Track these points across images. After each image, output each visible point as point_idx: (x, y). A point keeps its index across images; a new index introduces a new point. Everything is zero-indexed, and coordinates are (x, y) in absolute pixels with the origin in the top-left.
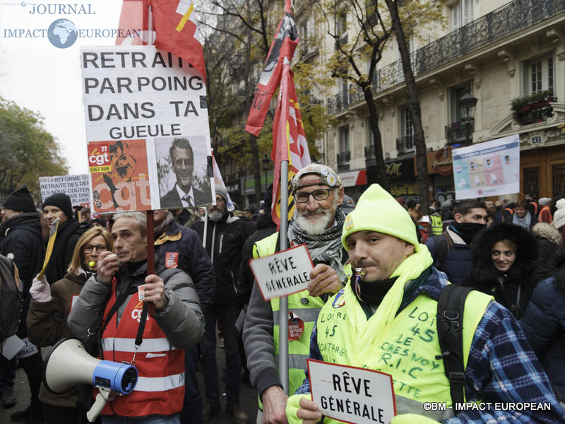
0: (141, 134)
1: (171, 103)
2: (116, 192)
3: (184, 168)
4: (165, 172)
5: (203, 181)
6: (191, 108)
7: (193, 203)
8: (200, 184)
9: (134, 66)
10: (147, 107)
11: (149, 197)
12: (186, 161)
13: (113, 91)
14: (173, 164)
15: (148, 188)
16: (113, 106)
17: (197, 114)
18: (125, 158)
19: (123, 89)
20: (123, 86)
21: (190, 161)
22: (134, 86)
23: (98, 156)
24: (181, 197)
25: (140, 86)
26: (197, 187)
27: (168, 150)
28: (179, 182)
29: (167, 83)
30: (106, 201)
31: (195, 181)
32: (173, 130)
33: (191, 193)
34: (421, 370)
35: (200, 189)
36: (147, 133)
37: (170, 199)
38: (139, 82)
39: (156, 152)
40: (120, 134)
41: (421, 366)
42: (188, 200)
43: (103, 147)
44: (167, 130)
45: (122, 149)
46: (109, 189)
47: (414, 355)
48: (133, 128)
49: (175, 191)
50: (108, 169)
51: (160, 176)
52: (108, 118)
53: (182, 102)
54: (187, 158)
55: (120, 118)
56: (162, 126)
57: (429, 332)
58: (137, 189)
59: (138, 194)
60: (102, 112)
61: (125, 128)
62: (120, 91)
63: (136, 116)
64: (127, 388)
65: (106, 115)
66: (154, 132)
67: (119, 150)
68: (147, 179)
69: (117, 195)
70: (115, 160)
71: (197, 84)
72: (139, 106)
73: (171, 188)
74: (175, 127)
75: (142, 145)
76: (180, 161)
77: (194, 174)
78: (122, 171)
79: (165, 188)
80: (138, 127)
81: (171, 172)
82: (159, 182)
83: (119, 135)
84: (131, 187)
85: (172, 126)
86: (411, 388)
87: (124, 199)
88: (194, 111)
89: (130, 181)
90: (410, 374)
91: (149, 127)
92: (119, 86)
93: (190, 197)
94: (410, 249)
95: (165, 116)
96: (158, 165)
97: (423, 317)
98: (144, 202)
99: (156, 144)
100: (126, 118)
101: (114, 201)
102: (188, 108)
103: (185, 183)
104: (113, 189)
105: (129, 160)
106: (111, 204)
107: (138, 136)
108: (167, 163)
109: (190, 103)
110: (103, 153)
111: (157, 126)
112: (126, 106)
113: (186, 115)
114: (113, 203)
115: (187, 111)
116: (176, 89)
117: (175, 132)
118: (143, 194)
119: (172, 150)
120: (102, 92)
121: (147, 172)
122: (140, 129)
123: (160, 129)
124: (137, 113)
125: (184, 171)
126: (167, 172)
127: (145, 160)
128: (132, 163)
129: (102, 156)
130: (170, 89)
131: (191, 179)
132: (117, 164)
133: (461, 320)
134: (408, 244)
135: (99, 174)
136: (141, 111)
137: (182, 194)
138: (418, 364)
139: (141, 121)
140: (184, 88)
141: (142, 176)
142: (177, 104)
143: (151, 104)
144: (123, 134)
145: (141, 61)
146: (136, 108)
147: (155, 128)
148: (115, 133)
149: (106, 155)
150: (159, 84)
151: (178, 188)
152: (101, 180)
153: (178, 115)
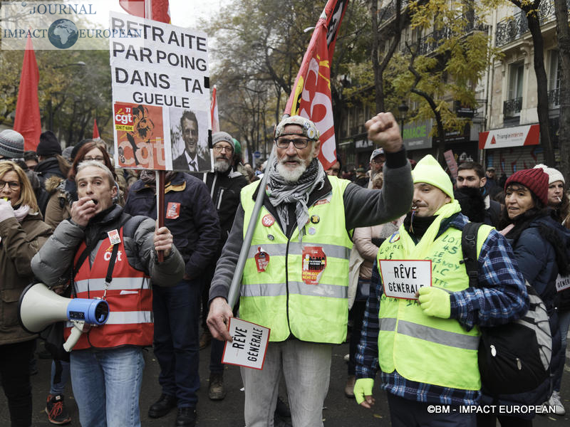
0: (159, 102)
1: (183, 78)
2: (138, 150)
3: (191, 137)
4: (176, 139)
5: (205, 151)
6: (197, 86)
7: (197, 169)
8: (203, 152)
9: (154, 39)
10: (164, 78)
11: (164, 159)
12: (193, 131)
13: (137, 59)
14: (183, 133)
15: (163, 150)
16: (136, 72)
17: (201, 92)
18: (145, 121)
19: (145, 58)
20: (146, 56)
21: (195, 132)
22: (154, 58)
23: (123, 116)
24: (189, 162)
25: (159, 58)
26: (200, 155)
27: (180, 120)
28: (187, 149)
29: (180, 60)
30: (129, 158)
31: (199, 150)
32: (183, 103)
33: (196, 160)
34: (448, 270)
35: (203, 157)
36: (163, 102)
37: (180, 162)
38: (158, 55)
39: (170, 120)
40: (142, 99)
41: (448, 268)
42: (193, 165)
43: (127, 109)
44: (179, 102)
45: (143, 113)
46: (131, 147)
47: (444, 262)
48: (152, 95)
49: (184, 155)
50: (131, 128)
51: (173, 142)
52: (132, 83)
53: (191, 80)
54: (194, 129)
55: (142, 84)
56: (175, 97)
57: (454, 248)
58: (155, 150)
59: (155, 154)
60: (127, 76)
61: (145, 94)
62: (142, 60)
63: (155, 85)
64: (100, 320)
65: (130, 79)
66: (169, 102)
67: (141, 113)
68: (163, 143)
69: (138, 152)
70: (137, 121)
71: (203, 66)
72: (158, 77)
73: (181, 153)
74: (185, 101)
75: (160, 111)
76: (188, 130)
77: (198, 144)
78: (143, 132)
79: (176, 152)
80: (156, 95)
81: (181, 138)
82: (172, 147)
83: (140, 100)
84: (149, 147)
85: (183, 99)
86: (442, 281)
87: (144, 158)
88: (200, 89)
89: (148, 142)
90: (441, 273)
91: (165, 96)
92: (142, 55)
93: (195, 163)
94: (448, 200)
95: (178, 90)
96: (171, 131)
97: (452, 240)
98: (160, 162)
99: (171, 113)
100: (147, 85)
101: (135, 158)
102: (195, 85)
103: (192, 150)
104: (135, 148)
105: (149, 123)
106: (133, 160)
107: (157, 103)
108: (178, 131)
109: (197, 81)
110: (127, 114)
111: (171, 97)
112: (147, 73)
113: (193, 91)
114: (134, 160)
115: (194, 89)
116: (186, 67)
117: (185, 105)
118: (159, 155)
119: (182, 119)
120: (127, 57)
121: (162, 137)
122: (158, 97)
123: (174, 100)
124: (156, 83)
125: (191, 140)
126: (178, 139)
127: (161, 125)
128: (151, 127)
129: (126, 116)
130: (182, 66)
131: (196, 148)
132: (138, 125)
133: (475, 240)
134: (448, 196)
135: (123, 132)
136: (159, 82)
137: (189, 159)
138: (447, 267)
139: (159, 91)
140: (193, 67)
141: (158, 138)
142: (187, 80)
143: (167, 77)
144: (144, 100)
145: (160, 36)
146: (155, 78)
147: (170, 98)
148: (137, 96)
149: (130, 116)
150: (173, 60)
151: (186, 154)
152: (124, 138)
153: (187, 90)
